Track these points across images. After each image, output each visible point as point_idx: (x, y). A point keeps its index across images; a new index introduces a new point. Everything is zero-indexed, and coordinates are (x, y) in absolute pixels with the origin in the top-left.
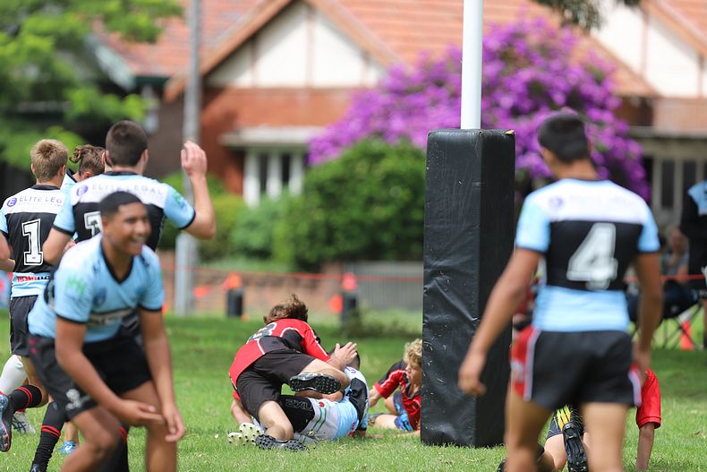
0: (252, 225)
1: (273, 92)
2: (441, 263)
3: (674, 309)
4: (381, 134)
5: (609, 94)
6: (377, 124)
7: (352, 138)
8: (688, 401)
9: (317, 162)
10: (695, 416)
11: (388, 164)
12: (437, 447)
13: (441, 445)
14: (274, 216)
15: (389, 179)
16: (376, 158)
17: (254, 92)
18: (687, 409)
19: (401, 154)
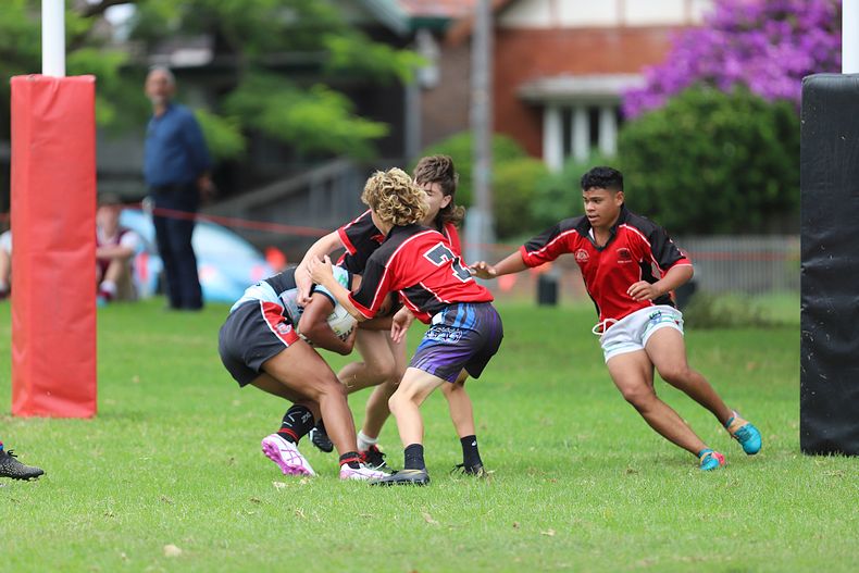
0: (555, 196)
1: (577, 33)
2: (821, 236)
4: (713, 80)
6: (705, 67)
7: (678, 83)
11: (719, 118)
12: (822, 457)
13: (826, 454)
15: (721, 135)
16: (706, 109)
17: (555, 33)
19: (735, 105)
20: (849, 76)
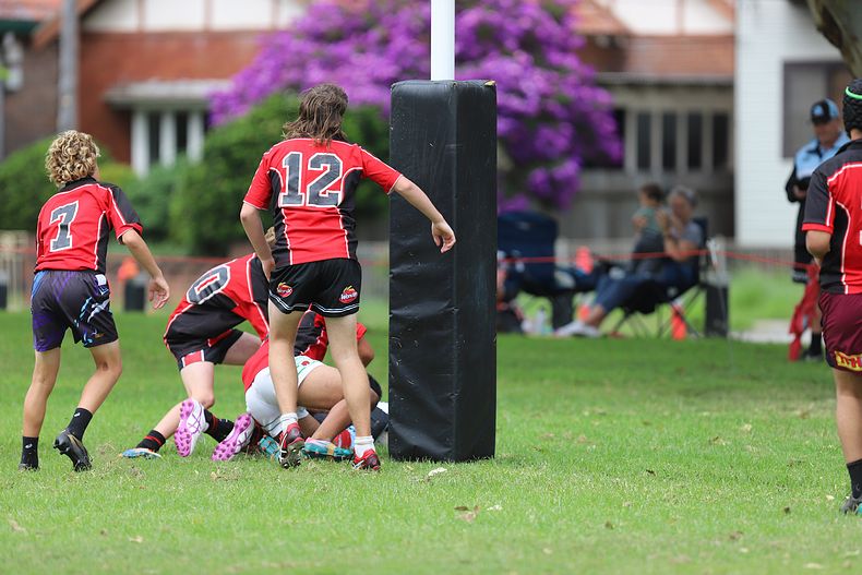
0: (143, 201)
1: (164, 37)
2: (410, 242)
3: (672, 292)
4: (297, 87)
5: (571, 33)
6: (291, 75)
7: (263, 92)
8: (697, 400)
9: (221, 122)
10: (708, 419)
12: (409, 463)
13: (413, 460)
14: (168, 189)
17: (140, 38)
18: (697, 411)
20: (437, 83)
